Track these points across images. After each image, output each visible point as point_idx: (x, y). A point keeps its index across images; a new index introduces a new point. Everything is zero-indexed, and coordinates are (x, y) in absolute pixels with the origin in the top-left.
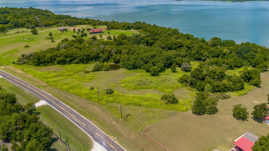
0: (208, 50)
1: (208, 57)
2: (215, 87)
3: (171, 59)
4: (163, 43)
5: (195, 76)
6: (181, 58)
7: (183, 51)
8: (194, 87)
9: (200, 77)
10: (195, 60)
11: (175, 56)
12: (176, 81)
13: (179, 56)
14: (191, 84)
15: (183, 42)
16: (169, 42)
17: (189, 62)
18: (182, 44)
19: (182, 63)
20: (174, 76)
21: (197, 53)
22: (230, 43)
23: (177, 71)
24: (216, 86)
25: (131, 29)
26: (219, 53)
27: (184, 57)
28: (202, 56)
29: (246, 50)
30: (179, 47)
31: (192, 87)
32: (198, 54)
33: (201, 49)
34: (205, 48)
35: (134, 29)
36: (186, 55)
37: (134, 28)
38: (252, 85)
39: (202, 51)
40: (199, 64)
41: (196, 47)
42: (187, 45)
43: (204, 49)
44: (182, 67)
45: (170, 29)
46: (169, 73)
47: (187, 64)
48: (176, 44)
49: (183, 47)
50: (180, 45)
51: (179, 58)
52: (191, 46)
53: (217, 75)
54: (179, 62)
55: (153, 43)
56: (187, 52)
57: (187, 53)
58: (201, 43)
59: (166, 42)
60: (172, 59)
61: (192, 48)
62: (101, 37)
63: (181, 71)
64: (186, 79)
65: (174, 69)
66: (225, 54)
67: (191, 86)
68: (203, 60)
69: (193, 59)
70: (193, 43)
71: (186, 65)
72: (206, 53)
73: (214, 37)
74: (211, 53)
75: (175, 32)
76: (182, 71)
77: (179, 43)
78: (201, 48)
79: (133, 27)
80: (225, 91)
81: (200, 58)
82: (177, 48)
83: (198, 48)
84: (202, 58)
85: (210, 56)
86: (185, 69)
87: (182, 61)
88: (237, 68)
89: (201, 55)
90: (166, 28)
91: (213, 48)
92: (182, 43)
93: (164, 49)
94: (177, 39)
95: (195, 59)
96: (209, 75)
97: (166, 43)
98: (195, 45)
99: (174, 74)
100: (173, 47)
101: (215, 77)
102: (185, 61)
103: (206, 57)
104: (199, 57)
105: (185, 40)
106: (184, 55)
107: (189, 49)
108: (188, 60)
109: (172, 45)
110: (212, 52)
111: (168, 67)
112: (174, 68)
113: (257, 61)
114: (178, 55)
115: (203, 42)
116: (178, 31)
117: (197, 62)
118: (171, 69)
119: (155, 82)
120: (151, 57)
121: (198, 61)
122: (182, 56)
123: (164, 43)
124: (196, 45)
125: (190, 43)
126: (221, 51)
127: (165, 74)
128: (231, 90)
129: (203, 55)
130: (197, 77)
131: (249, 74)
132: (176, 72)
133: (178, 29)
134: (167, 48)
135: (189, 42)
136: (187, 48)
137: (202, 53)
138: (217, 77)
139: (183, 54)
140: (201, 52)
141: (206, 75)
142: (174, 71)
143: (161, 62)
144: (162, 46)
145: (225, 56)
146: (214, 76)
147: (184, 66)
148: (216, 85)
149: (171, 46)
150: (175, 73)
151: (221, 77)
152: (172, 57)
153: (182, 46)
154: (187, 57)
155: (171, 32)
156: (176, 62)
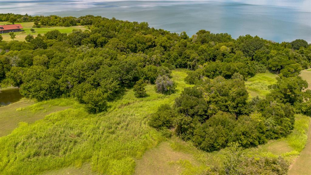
0: (197, 50)
1: (198, 60)
2: (240, 135)
3: (134, 71)
4: (121, 42)
5: (187, 110)
6: (153, 67)
7: (156, 54)
8: (189, 139)
9: (200, 109)
10: (177, 68)
11: (143, 64)
12: (145, 123)
13: (150, 62)
14: (181, 130)
15: (156, 38)
16: (132, 39)
17: (168, 73)
18: (154, 42)
19: (155, 75)
20: (141, 107)
21: (180, 56)
22: (223, 38)
23: (148, 93)
24: (243, 134)
25: (76, 25)
26: (215, 53)
27: (159, 63)
28: (188, 61)
29: (255, 46)
30: (150, 46)
31: (183, 139)
32: (182, 57)
33: (185, 48)
34: (191, 46)
35: (82, 25)
36: (162, 61)
37: (81, 23)
38: (299, 113)
39: (188, 51)
40: (187, 75)
41: (177, 45)
42: (161, 44)
43: (189, 47)
44: (156, 85)
45: (135, 23)
46: (130, 101)
47: (166, 77)
48: (144, 41)
49: (156, 48)
50: (150, 43)
51: (150, 66)
52: (168, 45)
53: (233, 100)
54: (150, 74)
55: (105, 42)
56: (163, 54)
57: (163, 56)
58: (183, 39)
59: (126, 39)
60: (136, 70)
61: (170, 48)
62: (12, 38)
63: (154, 92)
64: (168, 118)
65: (141, 90)
66: (224, 55)
67: (182, 136)
68: (192, 67)
69: (174, 66)
70: (171, 40)
71: (164, 79)
72: (194, 55)
73: (201, 30)
74: (203, 53)
75: (144, 27)
76: (158, 92)
77: (149, 42)
78: (185, 46)
79: (79, 22)
80: (261, 141)
81: (186, 63)
82: (146, 49)
83: (180, 47)
84: (189, 63)
85: (202, 59)
86: (163, 89)
87: (155, 71)
88: (250, 76)
89: (187, 59)
90: (130, 22)
91: (204, 46)
92: (153, 40)
93: (125, 52)
94: (145, 34)
95: (178, 66)
96: (215, 101)
97: (127, 41)
98: (174, 42)
99: (142, 103)
100: (140, 48)
101: (227, 104)
102: (161, 71)
103: (195, 61)
104: (183, 62)
105: (158, 36)
106: (159, 60)
107: (165, 50)
108: (167, 68)
109: (138, 45)
110: (203, 51)
111: (130, 87)
112: (141, 88)
113: (279, 62)
114: (148, 61)
115: (185, 39)
116: (148, 25)
117: (181, 71)
118: (135, 90)
119: (89, 136)
120: (92, 69)
121: (182, 69)
122: (155, 62)
123: (124, 42)
124: (176, 42)
125: (167, 39)
126: (217, 50)
127: (122, 105)
128: (272, 137)
129: (191, 59)
130: (191, 111)
131: (291, 91)
132: (146, 96)
133: (147, 23)
134: (129, 50)
135: (165, 38)
136: (163, 49)
137: (188, 55)
138: (234, 103)
139: (157, 59)
140: (186, 53)
141: (209, 102)
142: (142, 95)
143: (112, 79)
144: (121, 46)
145: (225, 56)
146: (226, 101)
147: (161, 83)
148: (242, 129)
149: (136, 45)
150: (144, 99)
151: (241, 103)
152: (135, 66)
153: (155, 46)
154: (163, 64)
155: (137, 27)
156: (146, 75)
